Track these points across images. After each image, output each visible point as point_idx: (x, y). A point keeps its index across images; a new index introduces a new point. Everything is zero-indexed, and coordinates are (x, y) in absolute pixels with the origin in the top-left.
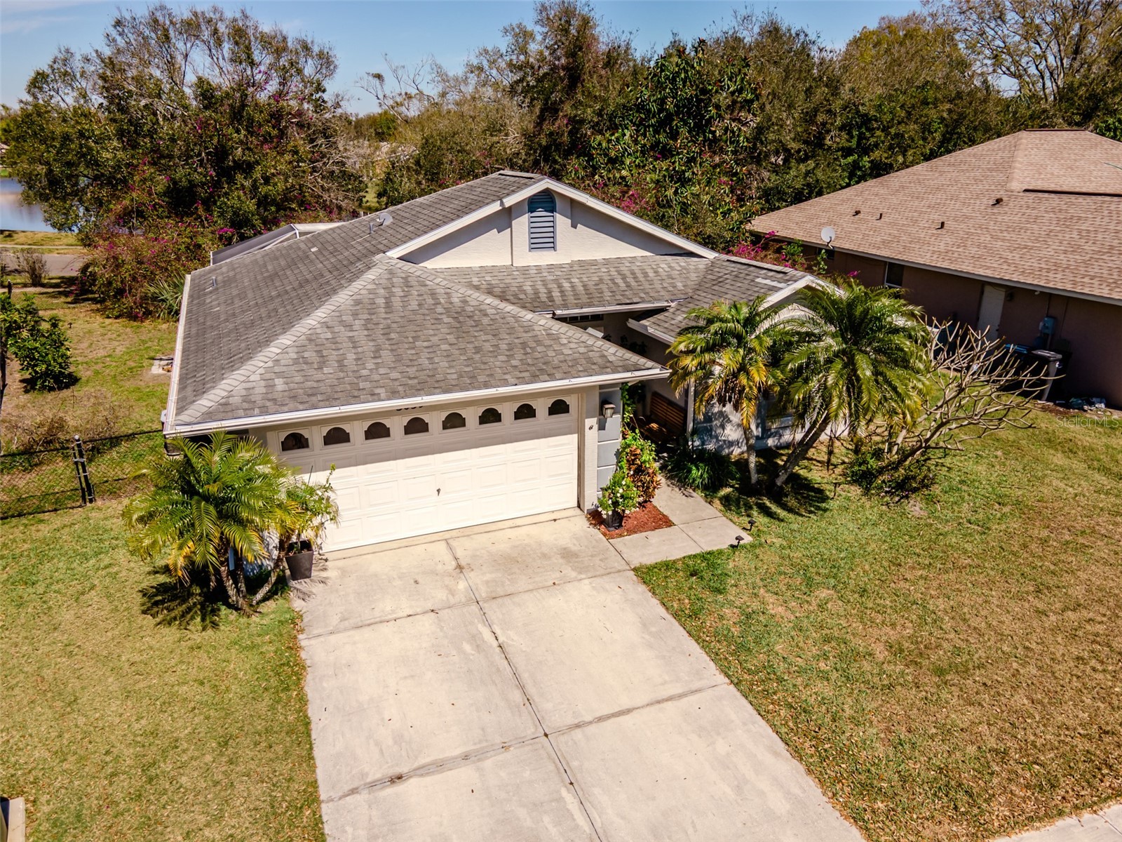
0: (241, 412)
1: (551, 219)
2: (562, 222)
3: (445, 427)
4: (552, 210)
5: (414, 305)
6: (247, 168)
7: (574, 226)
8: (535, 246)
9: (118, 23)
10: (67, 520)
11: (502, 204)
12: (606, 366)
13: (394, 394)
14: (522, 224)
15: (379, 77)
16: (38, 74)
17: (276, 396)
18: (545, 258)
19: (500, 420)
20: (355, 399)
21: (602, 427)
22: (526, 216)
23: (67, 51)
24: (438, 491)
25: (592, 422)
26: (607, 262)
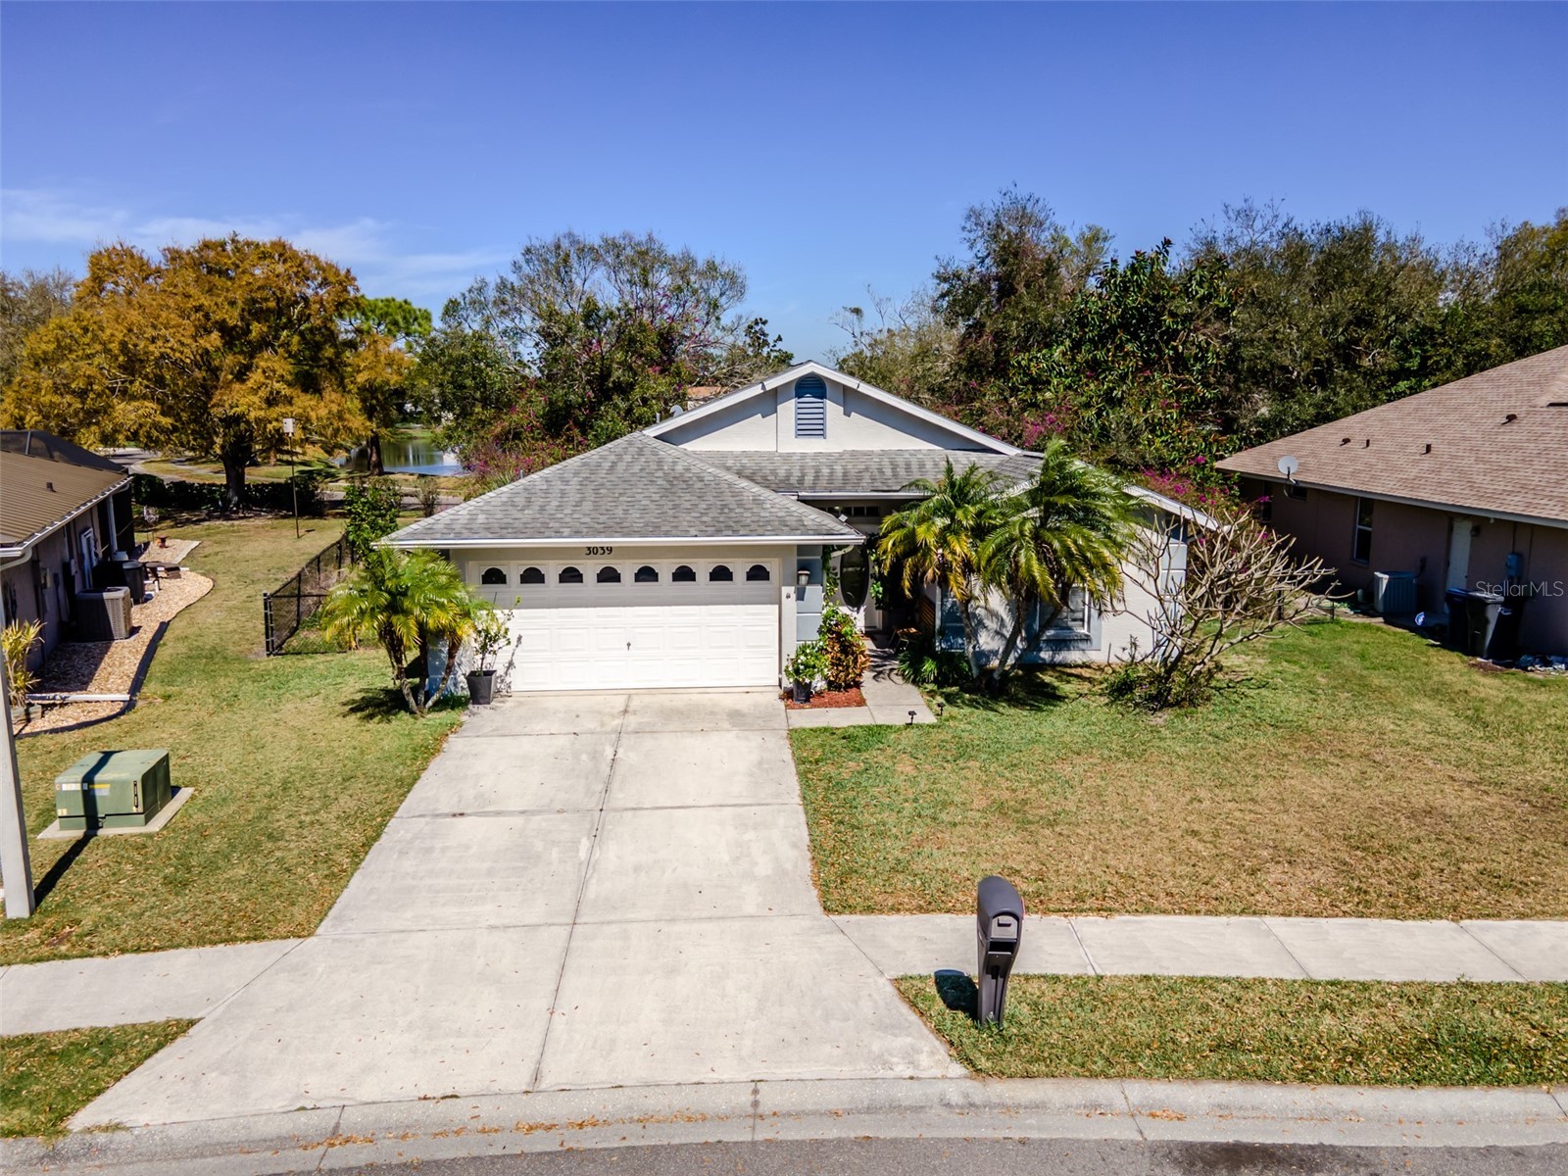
0: (439, 536)
1: (821, 405)
2: (833, 409)
3: (637, 580)
4: (823, 396)
5: (636, 468)
6: (624, 389)
7: (847, 414)
8: (802, 431)
9: (528, 251)
10: (329, 659)
11: (763, 387)
12: (800, 527)
13: (577, 533)
14: (788, 408)
15: (857, 311)
16: (451, 301)
17: (474, 526)
18: (812, 446)
19: (694, 580)
20: (540, 534)
21: (800, 596)
22: (793, 401)
23: (483, 281)
24: (629, 645)
25: (789, 590)
26: (884, 453)
